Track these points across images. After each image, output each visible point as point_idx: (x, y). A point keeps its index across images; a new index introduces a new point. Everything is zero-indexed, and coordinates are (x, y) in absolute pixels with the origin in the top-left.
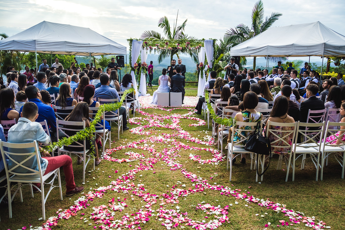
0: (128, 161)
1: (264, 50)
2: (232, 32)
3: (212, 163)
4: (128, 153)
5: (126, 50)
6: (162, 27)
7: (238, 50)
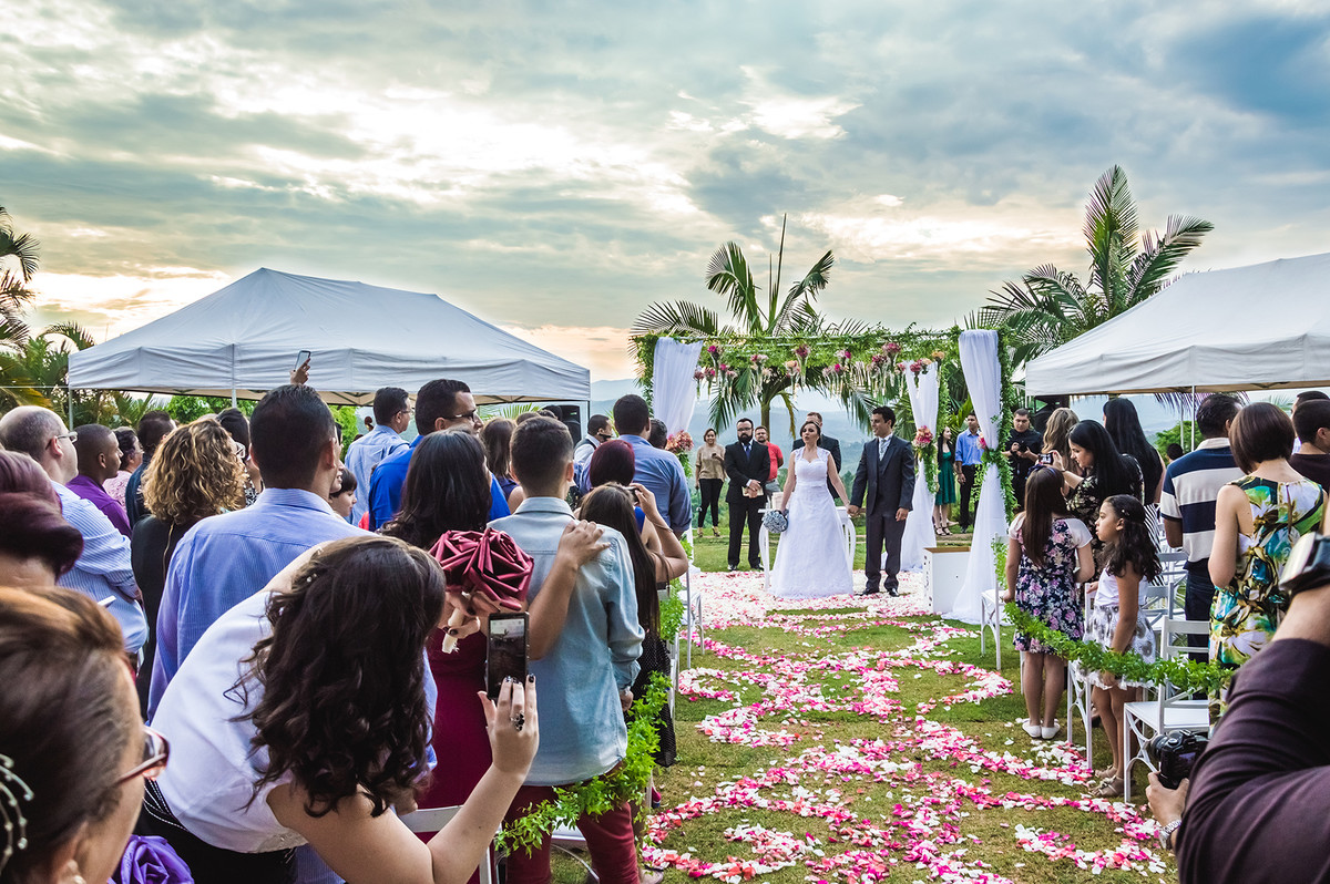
0: (759, 872)
1: (1177, 367)
2: (1012, 298)
3: (1134, 865)
4: (740, 832)
5: (588, 384)
6: (723, 289)
7: (1059, 372)
